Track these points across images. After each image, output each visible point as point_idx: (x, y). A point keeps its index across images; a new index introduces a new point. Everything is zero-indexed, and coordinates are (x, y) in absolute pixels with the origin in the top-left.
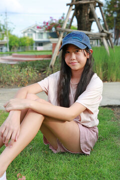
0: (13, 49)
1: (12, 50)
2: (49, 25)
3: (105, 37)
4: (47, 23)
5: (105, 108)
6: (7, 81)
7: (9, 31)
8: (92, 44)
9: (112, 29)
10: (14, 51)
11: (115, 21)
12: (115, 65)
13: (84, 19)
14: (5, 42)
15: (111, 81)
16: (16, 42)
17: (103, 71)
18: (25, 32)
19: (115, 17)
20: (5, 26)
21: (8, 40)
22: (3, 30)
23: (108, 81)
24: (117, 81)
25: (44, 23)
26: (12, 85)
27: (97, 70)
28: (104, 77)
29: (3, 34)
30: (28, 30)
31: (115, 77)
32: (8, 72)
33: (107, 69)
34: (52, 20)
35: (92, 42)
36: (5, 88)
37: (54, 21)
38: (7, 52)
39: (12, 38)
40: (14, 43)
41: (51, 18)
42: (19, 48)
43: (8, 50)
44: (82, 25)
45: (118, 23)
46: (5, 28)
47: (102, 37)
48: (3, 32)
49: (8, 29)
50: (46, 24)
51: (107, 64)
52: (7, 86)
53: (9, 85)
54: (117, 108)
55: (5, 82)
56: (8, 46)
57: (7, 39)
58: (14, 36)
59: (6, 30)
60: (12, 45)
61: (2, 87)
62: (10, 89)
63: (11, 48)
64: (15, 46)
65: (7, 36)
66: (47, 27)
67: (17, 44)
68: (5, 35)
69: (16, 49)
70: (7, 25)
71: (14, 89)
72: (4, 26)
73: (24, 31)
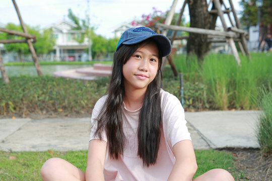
0: (98, 56)
1: (96, 58)
2: (150, 19)
3: (234, 38)
4: (148, 17)
5: (221, 152)
6: (75, 107)
7: (92, 29)
8: (224, 50)
9: (255, 25)
10: (98, 60)
11: (259, 13)
12: (247, 82)
13: (200, 10)
14: (86, 46)
15: (242, 108)
16: (103, 45)
17: (228, 91)
18: (116, 31)
19: (260, 7)
20: (87, 21)
21: (91, 43)
22: (83, 28)
23: (236, 108)
24: (250, 109)
25: (143, 16)
26: (83, 112)
27: (218, 91)
28: (230, 103)
29: (83, 34)
30: (122, 27)
31: (248, 102)
32: (77, 92)
33: (235, 89)
34: (156, 12)
35: (224, 46)
36: (70, 117)
37: (159, 14)
38: (88, 61)
39: (97, 40)
40: (99, 48)
41: (154, 8)
42: (107, 56)
43: (90, 58)
44: (197, 19)
45: (266, 15)
46: (86, 24)
47: (228, 38)
48: (83, 31)
49: (91, 26)
50: (145, 18)
51: (235, 81)
52: (74, 113)
53: (78, 113)
54: (241, 153)
55: (72, 108)
56: (90, 53)
57: (88, 41)
58: (100, 37)
59: (88, 27)
60: (97, 50)
61: (66, 116)
62: (78, 119)
63: (94, 55)
64: (101, 52)
65: (89, 38)
66: (147, 22)
67: (104, 50)
68: (85, 36)
69: (102, 58)
70: (89, 19)
71: (83, 120)
72: (84, 22)
73: (116, 28)
